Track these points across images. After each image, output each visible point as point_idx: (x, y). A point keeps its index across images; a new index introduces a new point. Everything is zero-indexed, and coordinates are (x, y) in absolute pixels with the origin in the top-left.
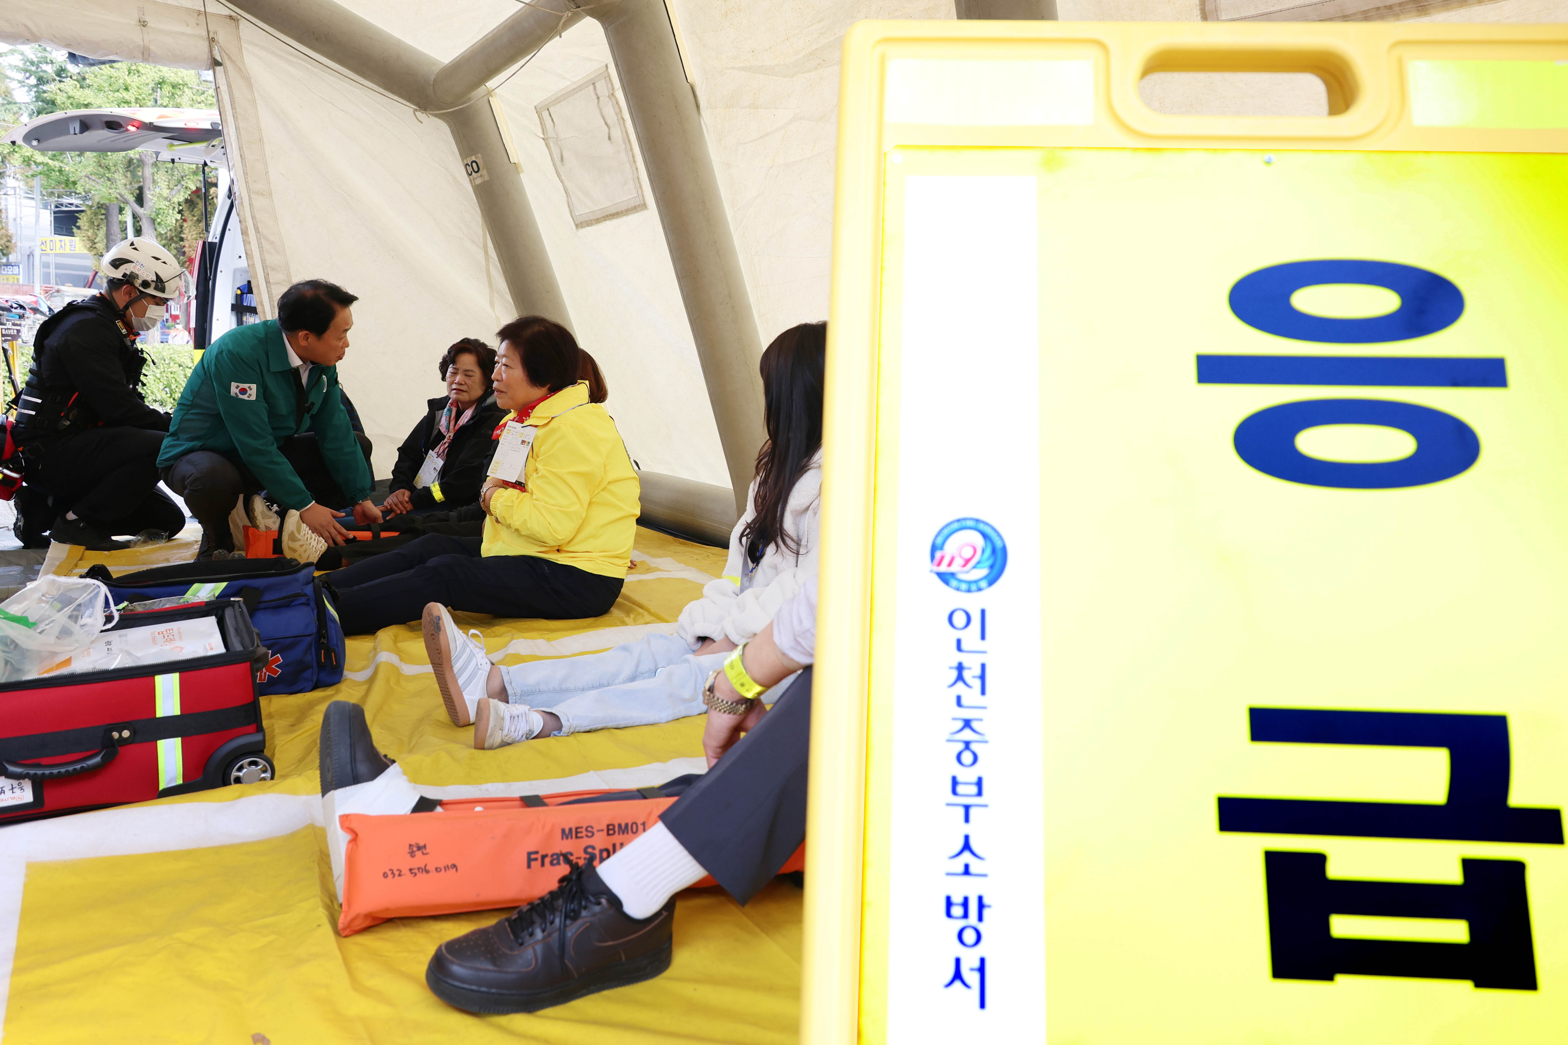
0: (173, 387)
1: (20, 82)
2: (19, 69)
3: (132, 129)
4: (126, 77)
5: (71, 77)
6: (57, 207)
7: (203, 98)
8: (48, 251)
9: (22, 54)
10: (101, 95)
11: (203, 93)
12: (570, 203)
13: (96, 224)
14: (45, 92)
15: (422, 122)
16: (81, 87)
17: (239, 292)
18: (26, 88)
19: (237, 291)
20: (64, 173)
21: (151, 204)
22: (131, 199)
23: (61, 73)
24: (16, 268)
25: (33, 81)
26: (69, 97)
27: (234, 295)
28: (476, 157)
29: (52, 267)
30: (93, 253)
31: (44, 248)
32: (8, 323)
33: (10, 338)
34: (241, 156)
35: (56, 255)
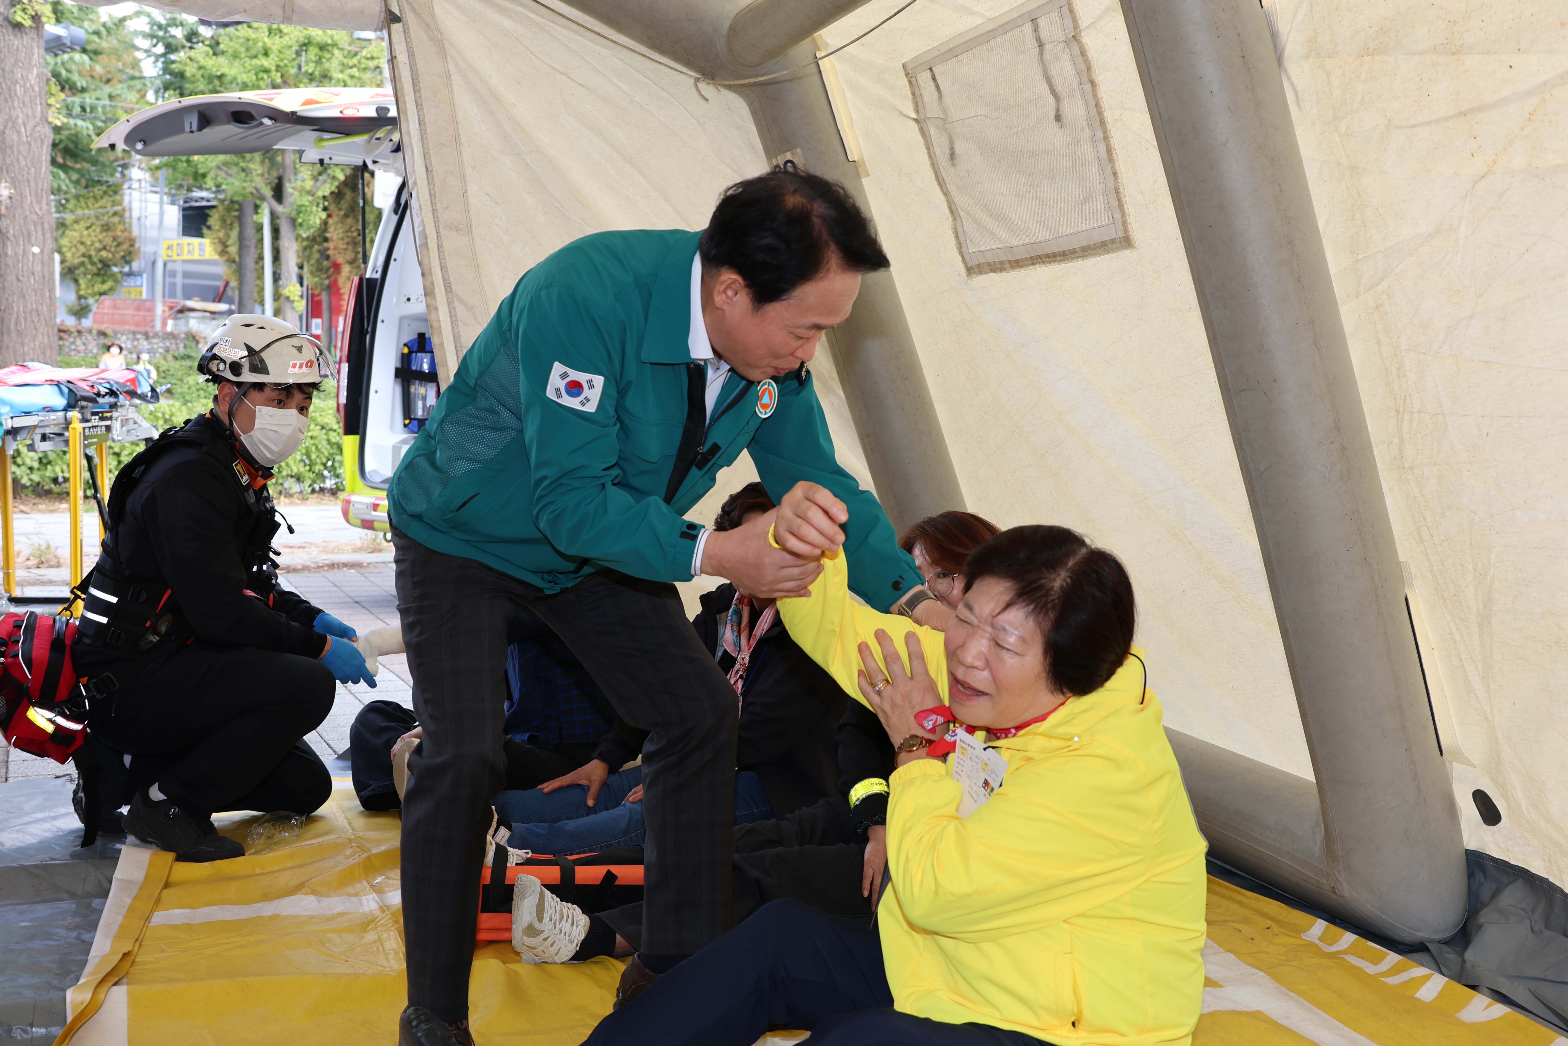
0: (313, 456)
1: (146, 51)
2: (146, 36)
3: (267, 121)
4: (266, 39)
5: (203, 42)
6: (185, 202)
7: (355, 61)
8: (175, 257)
9: (149, 16)
10: (237, 63)
11: (356, 54)
12: (960, 231)
13: (229, 222)
14: (173, 62)
15: (707, 100)
16: (215, 54)
17: (406, 350)
18: (152, 59)
19: (403, 349)
20: (192, 164)
21: (291, 200)
22: (268, 193)
23: (192, 36)
24: (138, 278)
25: (160, 49)
26: (200, 68)
27: (399, 355)
28: (793, 154)
29: (179, 275)
30: (225, 258)
31: (170, 253)
32: (93, 417)
33: (95, 440)
34: (427, 168)
35: (185, 261)
